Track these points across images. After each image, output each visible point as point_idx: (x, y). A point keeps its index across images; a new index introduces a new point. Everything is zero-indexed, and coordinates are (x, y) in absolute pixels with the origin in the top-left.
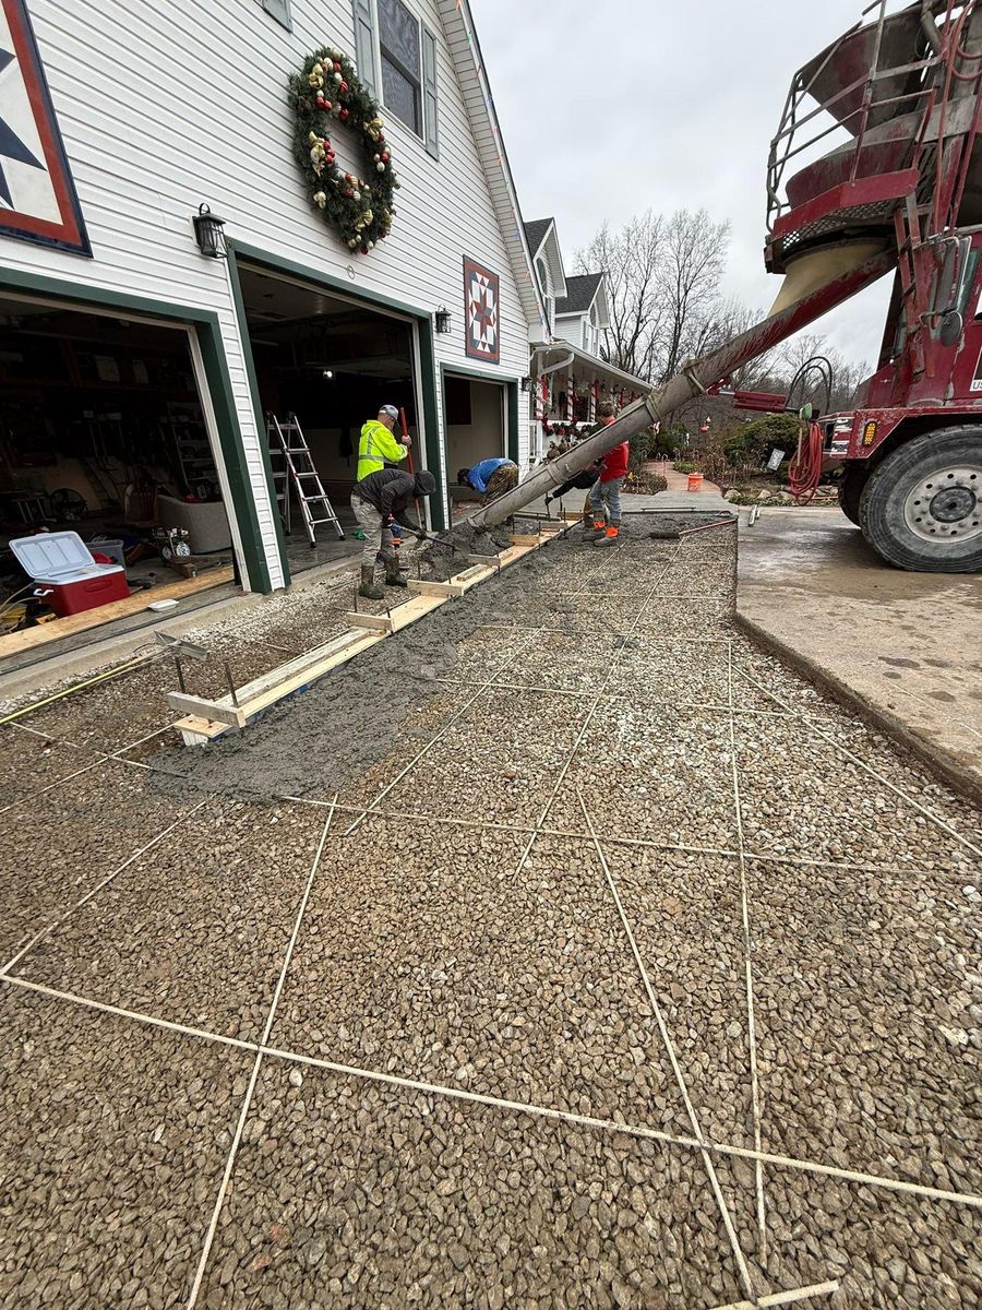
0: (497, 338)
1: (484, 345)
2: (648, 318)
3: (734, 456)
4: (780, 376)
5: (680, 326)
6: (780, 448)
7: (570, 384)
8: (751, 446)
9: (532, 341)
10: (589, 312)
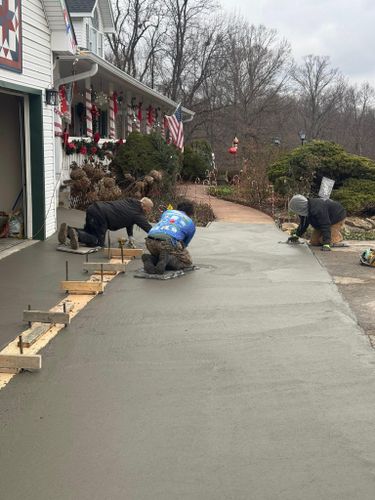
0: (19, 45)
1: (6, 51)
2: (147, 24)
3: (281, 182)
4: (290, 93)
5: (183, 35)
6: (329, 177)
7: (89, 96)
8: (299, 173)
9: (55, 49)
10: (92, 15)
